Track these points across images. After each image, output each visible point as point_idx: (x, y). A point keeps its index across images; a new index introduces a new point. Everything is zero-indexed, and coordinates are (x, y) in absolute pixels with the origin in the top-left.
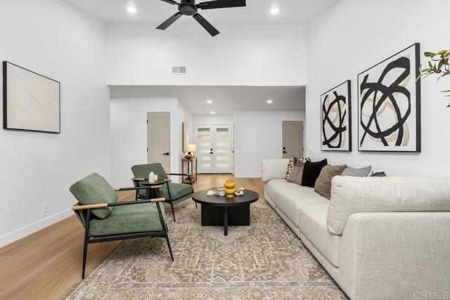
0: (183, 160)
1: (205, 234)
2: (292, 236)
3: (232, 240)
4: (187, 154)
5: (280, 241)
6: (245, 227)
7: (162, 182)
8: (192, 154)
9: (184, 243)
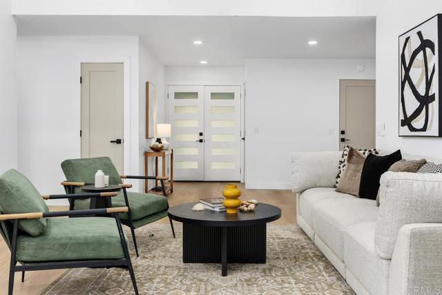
0: (146, 154)
1: (190, 275)
2: (334, 278)
3: (234, 282)
4: (153, 143)
5: (314, 284)
6: (256, 266)
7: (116, 187)
8: (164, 142)
9: (155, 285)
